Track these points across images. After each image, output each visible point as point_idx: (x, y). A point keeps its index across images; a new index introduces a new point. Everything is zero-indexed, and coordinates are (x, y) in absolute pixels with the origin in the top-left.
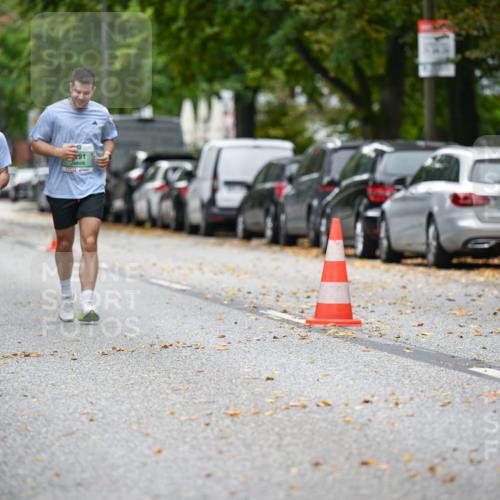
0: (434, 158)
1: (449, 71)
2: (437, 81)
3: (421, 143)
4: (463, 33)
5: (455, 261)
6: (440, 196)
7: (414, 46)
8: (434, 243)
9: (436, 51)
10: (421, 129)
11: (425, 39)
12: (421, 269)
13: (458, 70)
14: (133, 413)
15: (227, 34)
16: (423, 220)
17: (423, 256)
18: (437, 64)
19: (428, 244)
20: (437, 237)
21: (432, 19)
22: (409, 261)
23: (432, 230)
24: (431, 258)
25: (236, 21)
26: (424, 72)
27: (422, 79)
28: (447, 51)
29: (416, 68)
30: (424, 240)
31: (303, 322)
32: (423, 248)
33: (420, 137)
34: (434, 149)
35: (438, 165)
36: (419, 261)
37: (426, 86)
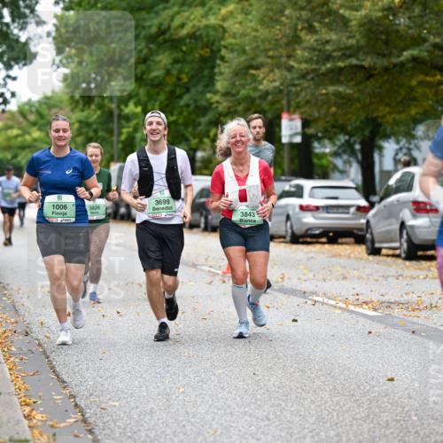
0: (290, 186)
1: (298, 139)
2: (292, 145)
3: (283, 178)
4: (304, 116)
5: (301, 240)
6: (293, 206)
7: (279, 126)
8: (290, 231)
9: (291, 129)
10: (283, 171)
11: (285, 123)
12: (283, 244)
13: (303, 139)
14: (130, 321)
15: (181, 121)
16: (284, 218)
17: (284, 237)
18: (292, 136)
19: (287, 231)
20: (292, 228)
21: (288, 111)
22: (277, 240)
23: (289, 224)
24: (288, 238)
25: (185, 113)
26: (285, 140)
27: (283, 144)
28: (297, 128)
29: (280, 138)
30: (284, 229)
31: (220, 272)
32: (283, 233)
33: (283, 174)
34: (290, 181)
35: (293, 189)
36: (282, 240)
37: (286, 148)
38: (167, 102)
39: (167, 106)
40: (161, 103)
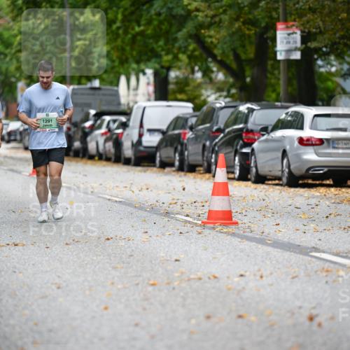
0: (287, 114)
1: (297, 56)
2: (289, 62)
3: (278, 104)
4: (307, 30)
5: (301, 182)
6: (291, 138)
7: (274, 39)
8: (287, 170)
9: (288, 43)
10: (278, 94)
11: (281, 35)
12: (278, 187)
13: (302, 55)
14: (86, 283)
15: (149, 32)
16: (280, 155)
17: (280, 179)
18: (289, 51)
19: (283, 171)
20: (289, 166)
21: (285, 21)
22: (270, 182)
23: (285, 161)
24: (285, 180)
25: (156, 23)
26: (280, 57)
27: (279, 61)
28: (296, 42)
29: (275, 54)
30: (280, 168)
31: (200, 222)
32: (279, 174)
33: (277, 100)
34: (287, 108)
35: (289, 119)
36: (277, 182)
37: (282, 66)
38: (133, 8)
39: (132, 13)
40: (126, 9)
